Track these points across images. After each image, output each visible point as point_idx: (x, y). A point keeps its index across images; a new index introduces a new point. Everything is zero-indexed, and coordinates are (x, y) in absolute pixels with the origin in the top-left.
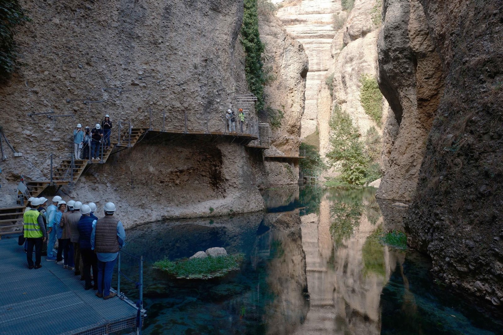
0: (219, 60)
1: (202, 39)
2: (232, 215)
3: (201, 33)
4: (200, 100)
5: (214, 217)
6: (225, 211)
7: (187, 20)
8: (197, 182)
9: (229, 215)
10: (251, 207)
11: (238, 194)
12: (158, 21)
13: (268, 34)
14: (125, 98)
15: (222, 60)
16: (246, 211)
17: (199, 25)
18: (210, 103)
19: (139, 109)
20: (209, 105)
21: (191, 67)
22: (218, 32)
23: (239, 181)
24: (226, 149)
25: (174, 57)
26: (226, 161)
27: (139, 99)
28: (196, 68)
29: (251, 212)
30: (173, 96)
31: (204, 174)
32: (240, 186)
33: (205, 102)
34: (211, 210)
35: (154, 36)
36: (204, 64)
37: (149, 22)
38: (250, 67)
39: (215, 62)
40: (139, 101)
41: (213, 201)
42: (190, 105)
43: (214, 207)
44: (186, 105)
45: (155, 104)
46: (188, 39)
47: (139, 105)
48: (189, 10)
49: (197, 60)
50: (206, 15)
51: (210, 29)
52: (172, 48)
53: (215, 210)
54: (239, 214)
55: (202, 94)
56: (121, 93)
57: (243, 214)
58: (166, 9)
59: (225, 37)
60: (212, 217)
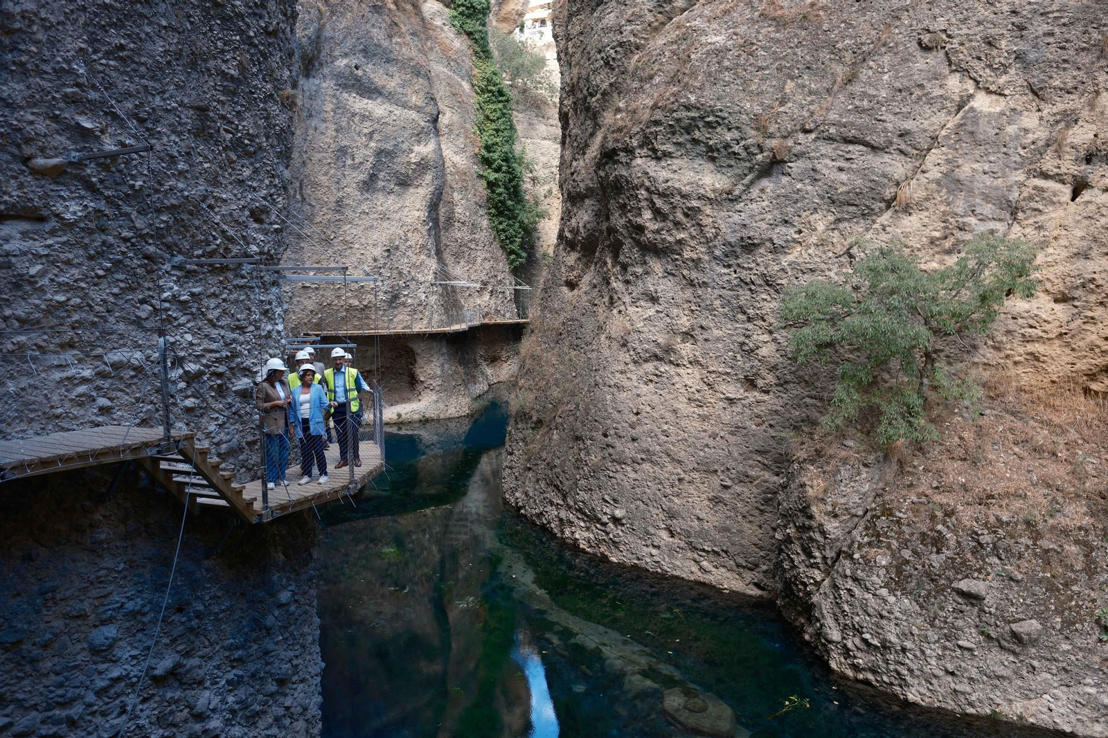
0: (409, 243)
1: (385, 224)
2: (425, 421)
3: (384, 217)
4: (382, 296)
5: (402, 423)
6: (416, 417)
7: (365, 207)
8: (393, 381)
9: (421, 421)
10: (449, 412)
11: (434, 397)
12: (328, 217)
13: (545, 139)
14: (295, 303)
15: (413, 243)
16: (442, 416)
17: (380, 208)
18: (396, 297)
19: (312, 312)
20: (394, 299)
21: (370, 260)
22: (407, 209)
23: (436, 383)
24: (418, 347)
25: (349, 251)
26: (419, 361)
27: (310, 302)
28: (375, 260)
29: (449, 419)
30: (349, 294)
31: (401, 372)
32: (438, 388)
33: (389, 296)
34: (399, 415)
35: (325, 233)
36: (386, 254)
37: (318, 219)
38: (496, 207)
39: (403, 248)
40: (310, 304)
41: (403, 405)
42: (370, 302)
43: (403, 412)
44: (365, 303)
45: (329, 305)
46: (366, 229)
47: (311, 308)
48: (367, 195)
49: (378, 252)
50: (391, 192)
51: (397, 208)
52: (345, 242)
53: (403, 416)
54: (433, 420)
55: (384, 288)
56: (291, 298)
57: (438, 420)
58: (337, 202)
59: (417, 214)
60: (400, 424)
